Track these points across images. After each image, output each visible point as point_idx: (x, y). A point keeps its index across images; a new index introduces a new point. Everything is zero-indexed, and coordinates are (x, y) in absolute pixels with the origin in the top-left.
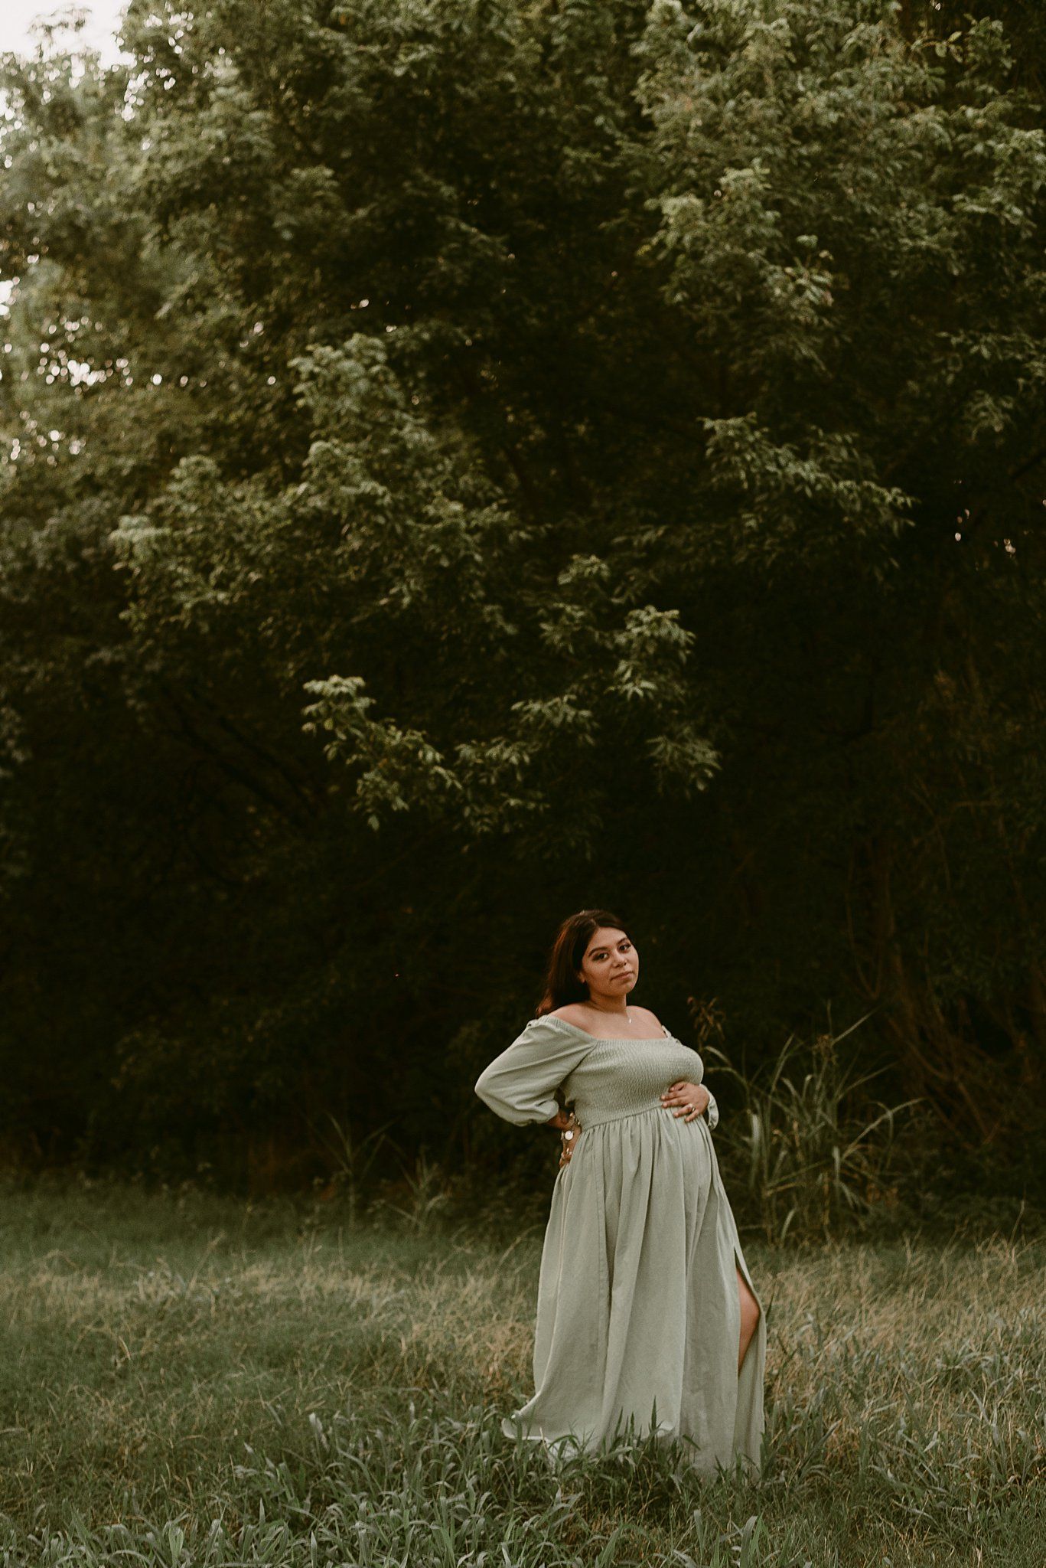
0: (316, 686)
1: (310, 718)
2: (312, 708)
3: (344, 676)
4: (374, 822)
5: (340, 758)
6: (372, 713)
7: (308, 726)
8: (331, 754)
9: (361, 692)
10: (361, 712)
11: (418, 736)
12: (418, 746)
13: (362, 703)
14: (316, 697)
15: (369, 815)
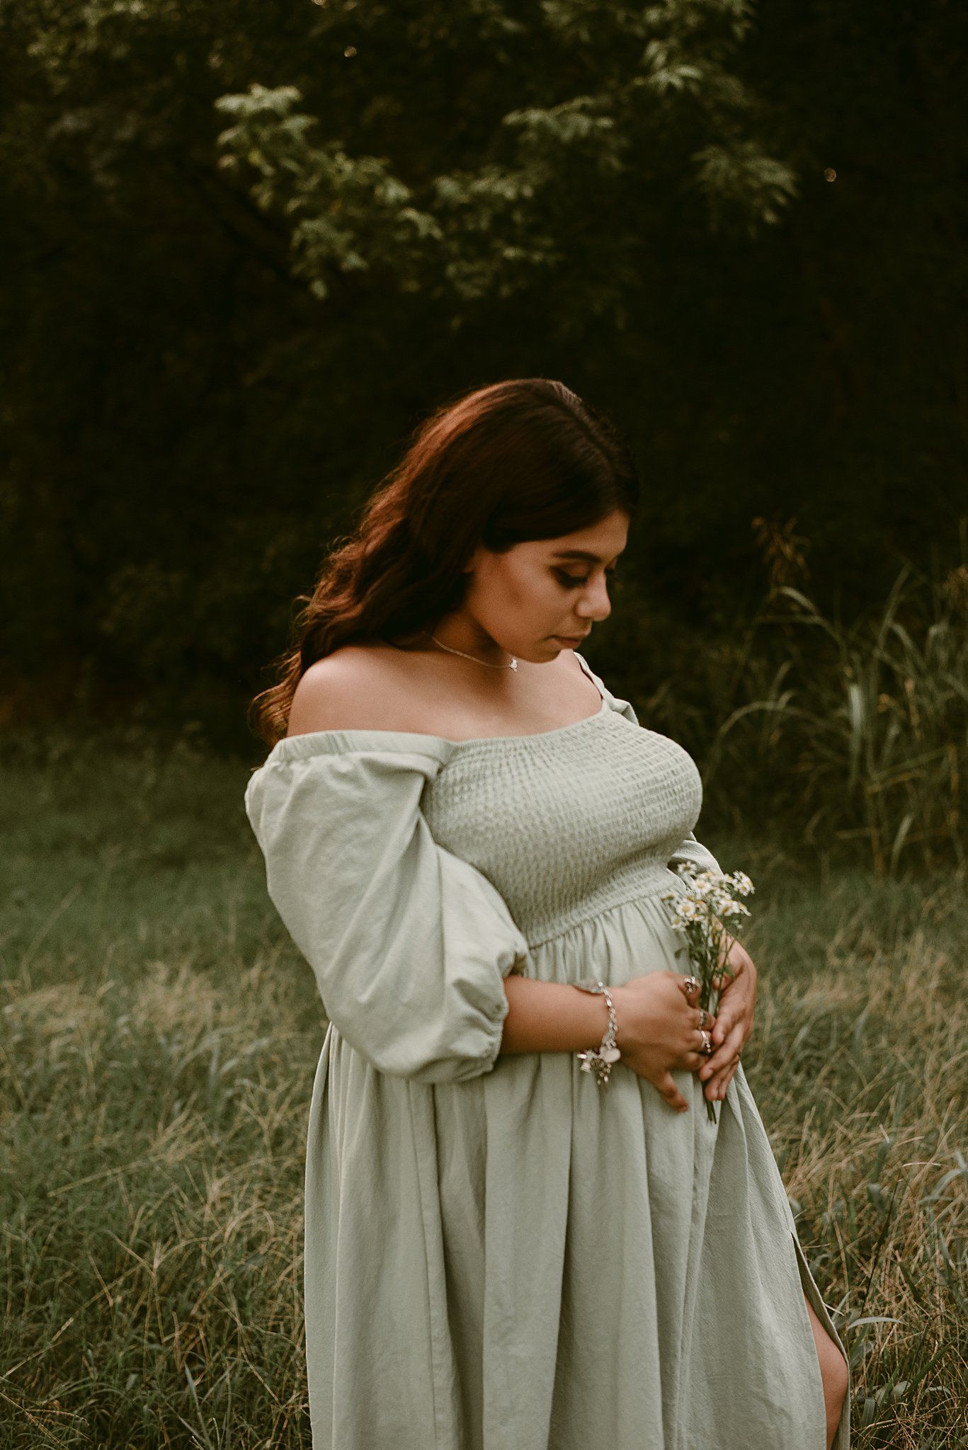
0: (231, 103)
1: (229, 149)
2: (228, 136)
3: (271, 85)
4: (319, 289)
5: (277, 205)
6: (315, 137)
7: (228, 161)
8: (264, 197)
9: (295, 108)
10: (298, 137)
11: (374, 166)
12: (376, 181)
13: (296, 124)
14: (230, 120)
15: (311, 280)
